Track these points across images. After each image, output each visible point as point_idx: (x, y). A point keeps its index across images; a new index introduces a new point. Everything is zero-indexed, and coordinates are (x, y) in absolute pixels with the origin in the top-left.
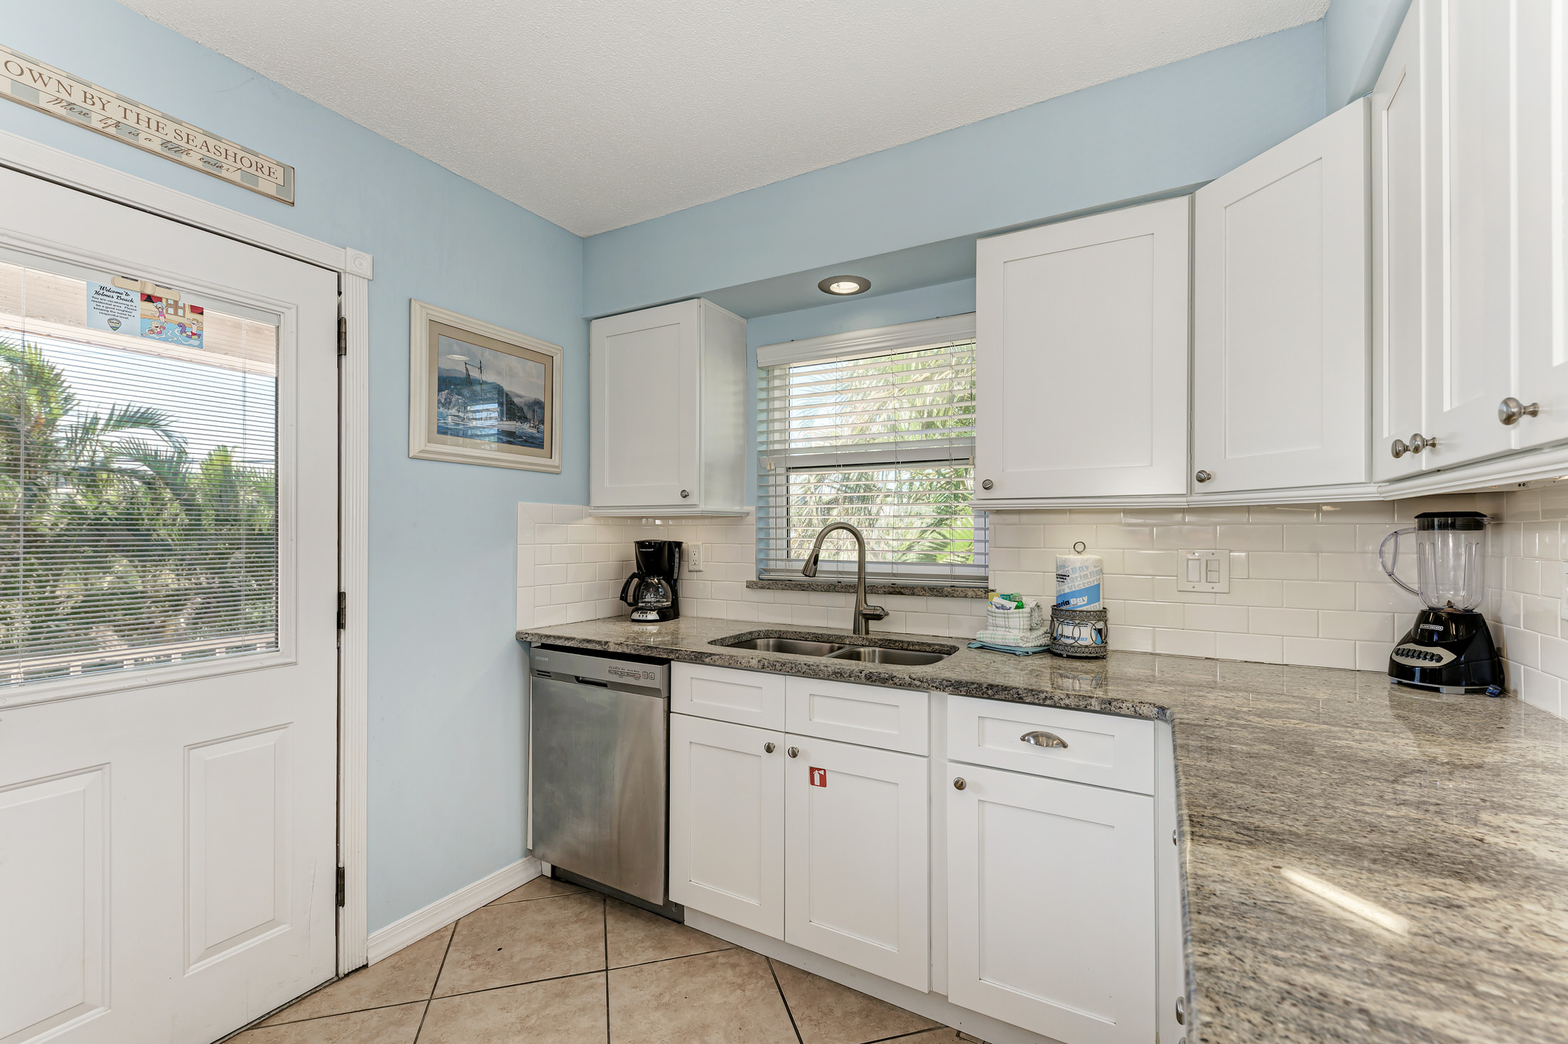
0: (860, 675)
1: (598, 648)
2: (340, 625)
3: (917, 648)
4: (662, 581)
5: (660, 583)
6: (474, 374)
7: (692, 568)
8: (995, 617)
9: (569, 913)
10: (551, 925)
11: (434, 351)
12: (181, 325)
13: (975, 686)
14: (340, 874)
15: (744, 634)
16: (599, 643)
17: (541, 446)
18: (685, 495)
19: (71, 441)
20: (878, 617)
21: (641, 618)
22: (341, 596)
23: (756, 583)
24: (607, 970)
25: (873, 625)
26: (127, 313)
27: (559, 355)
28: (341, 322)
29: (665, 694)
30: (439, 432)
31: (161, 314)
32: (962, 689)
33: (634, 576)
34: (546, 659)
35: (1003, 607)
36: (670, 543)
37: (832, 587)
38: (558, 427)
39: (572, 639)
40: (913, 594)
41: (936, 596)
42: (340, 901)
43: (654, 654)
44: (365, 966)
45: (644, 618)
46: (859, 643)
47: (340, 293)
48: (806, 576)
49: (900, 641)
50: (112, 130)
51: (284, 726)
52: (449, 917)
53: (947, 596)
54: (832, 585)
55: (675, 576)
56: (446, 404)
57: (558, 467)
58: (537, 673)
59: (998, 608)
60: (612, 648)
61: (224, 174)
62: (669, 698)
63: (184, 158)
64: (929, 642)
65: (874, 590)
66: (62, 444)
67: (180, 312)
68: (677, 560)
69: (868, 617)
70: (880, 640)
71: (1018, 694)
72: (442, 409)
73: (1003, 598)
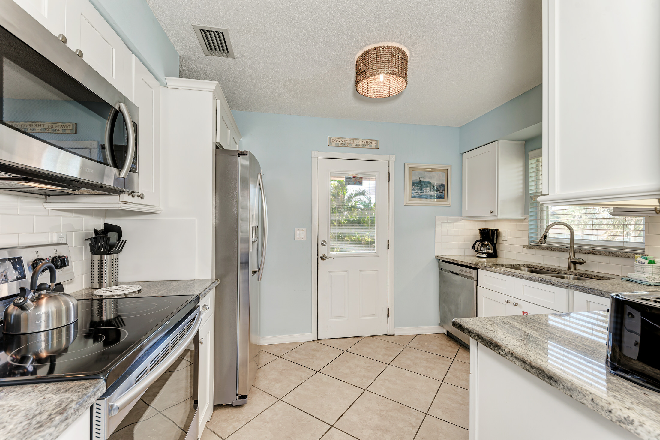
0: (538, 279)
1: (456, 262)
2: (388, 248)
3: (597, 278)
4: (489, 244)
5: (488, 244)
6: (422, 180)
7: (503, 239)
8: (637, 267)
9: (449, 344)
10: (442, 345)
11: (411, 174)
12: (359, 182)
13: (584, 288)
14: (388, 309)
15: (515, 265)
16: (456, 261)
17: (443, 198)
18: (491, 212)
19: (348, 200)
20: (581, 263)
21: (479, 256)
22: (388, 241)
23: (527, 246)
24: (454, 359)
25: (579, 267)
26: (350, 181)
27: (450, 168)
28: (388, 173)
29: (475, 279)
30: (412, 198)
31: (356, 180)
32: (578, 288)
33: (477, 241)
34: (442, 265)
35: (641, 262)
36: (492, 230)
37: (561, 249)
38: (449, 192)
39: (449, 259)
40: (600, 255)
41: (612, 256)
42: (388, 316)
43: (472, 266)
44: (394, 335)
45: (480, 256)
46: (568, 273)
47: (388, 166)
48: (541, 243)
49: (588, 274)
50: (348, 146)
51: (377, 270)
52: (415, 333)
53: (618, 256)
54: (560, 248)
55: (495, 242)
56: (414, 190)
57: (450, 204)
58: (441, 269)
59: (639, 263)
60: (460, 263)
61: (366, 147)
62: (477, 281)
63: (359, 146)
64: (602, 276)
65: (580, 251)
66: (346, 201)
67: (359, 179)
68: (495, 236)
69: (575, 263)
70: (578, 273)
71: (602, 293)
72: (413, 191)
73: (643, 258)
